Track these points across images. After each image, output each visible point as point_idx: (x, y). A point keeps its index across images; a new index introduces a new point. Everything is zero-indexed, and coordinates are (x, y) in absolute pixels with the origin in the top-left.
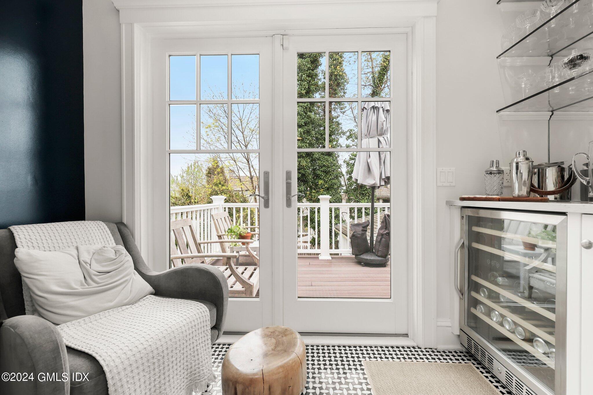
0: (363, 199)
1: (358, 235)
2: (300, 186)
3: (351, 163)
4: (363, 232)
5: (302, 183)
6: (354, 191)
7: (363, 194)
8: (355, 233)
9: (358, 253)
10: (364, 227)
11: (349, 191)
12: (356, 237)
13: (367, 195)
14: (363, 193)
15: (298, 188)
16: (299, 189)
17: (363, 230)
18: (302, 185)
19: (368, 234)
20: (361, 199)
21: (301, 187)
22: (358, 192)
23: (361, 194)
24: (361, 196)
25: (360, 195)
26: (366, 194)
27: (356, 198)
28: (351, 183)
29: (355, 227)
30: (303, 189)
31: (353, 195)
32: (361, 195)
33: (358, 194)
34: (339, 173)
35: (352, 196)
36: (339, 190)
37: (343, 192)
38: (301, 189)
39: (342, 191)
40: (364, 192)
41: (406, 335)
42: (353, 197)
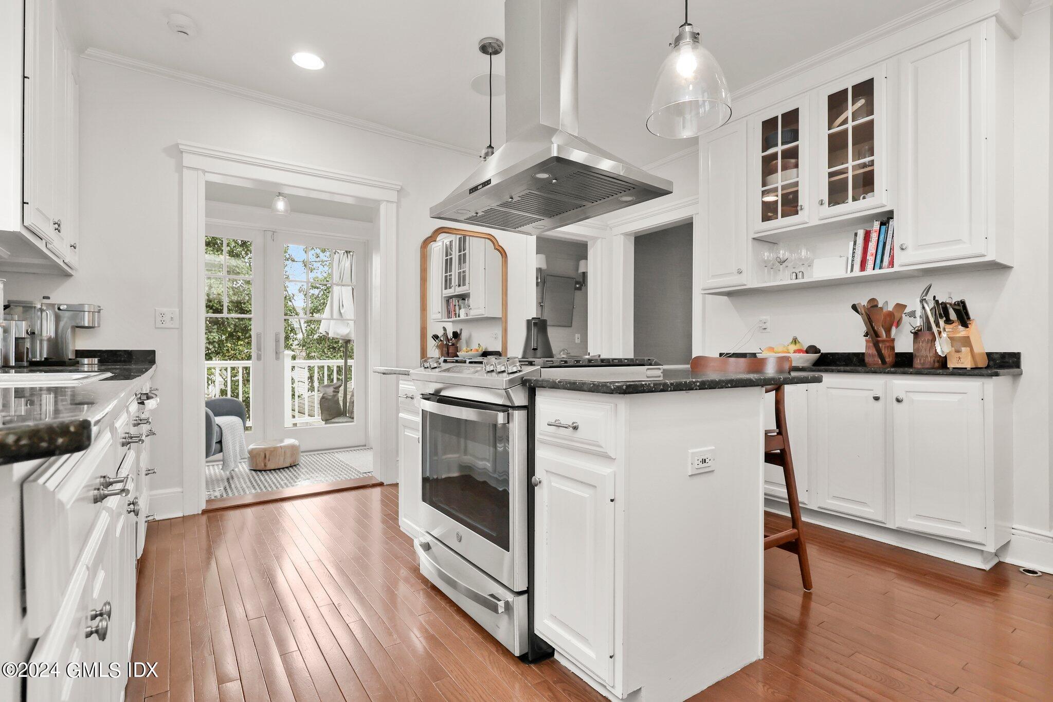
0: (335, 356)
1: (330, 397)
2: (210, 332)
3: (313, 295)
4: (335, 394)
5: (214, 327)
6: (318, 343)
7: (334, 348)
8: (325, 395)
9: (328, 418)
10: (335, 388)
11: (309, 342)
12: (327, 399)
13: (341, 349)
14: (335, 346)
15: (207, 336)
16: (208, 339)
17: (334, 392)
18: (215, 330)
19: (341, 395)
20: (331, 357)
21: (212, 334)
22: (326, 345)
23: (331, 348)
24: (330, 351)
25: (328, 349)
26: (339, 349)
27: (322, 355)
28: (313, 329)
29: (325, 388)
30: (217, 337)
31: (317, 349)
32: (332, 350)
33: (326, 348)
34: (290, 310)
35: (314, 352)
36: (290, 341)
37: (298, 345)
38: (212, 337)
39: (296, 342)
40: (337, 345)
41: (365, 446)
42: (316, 354)
